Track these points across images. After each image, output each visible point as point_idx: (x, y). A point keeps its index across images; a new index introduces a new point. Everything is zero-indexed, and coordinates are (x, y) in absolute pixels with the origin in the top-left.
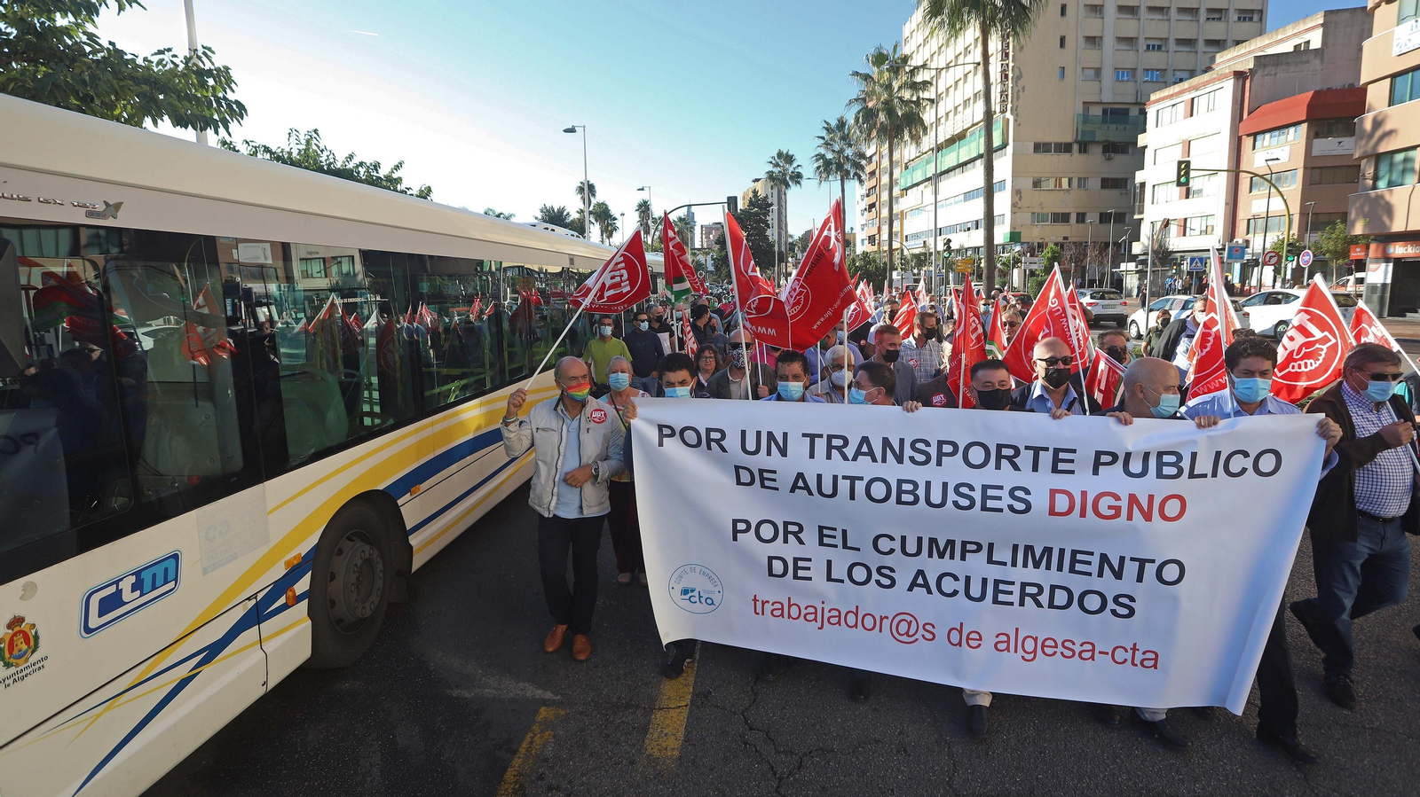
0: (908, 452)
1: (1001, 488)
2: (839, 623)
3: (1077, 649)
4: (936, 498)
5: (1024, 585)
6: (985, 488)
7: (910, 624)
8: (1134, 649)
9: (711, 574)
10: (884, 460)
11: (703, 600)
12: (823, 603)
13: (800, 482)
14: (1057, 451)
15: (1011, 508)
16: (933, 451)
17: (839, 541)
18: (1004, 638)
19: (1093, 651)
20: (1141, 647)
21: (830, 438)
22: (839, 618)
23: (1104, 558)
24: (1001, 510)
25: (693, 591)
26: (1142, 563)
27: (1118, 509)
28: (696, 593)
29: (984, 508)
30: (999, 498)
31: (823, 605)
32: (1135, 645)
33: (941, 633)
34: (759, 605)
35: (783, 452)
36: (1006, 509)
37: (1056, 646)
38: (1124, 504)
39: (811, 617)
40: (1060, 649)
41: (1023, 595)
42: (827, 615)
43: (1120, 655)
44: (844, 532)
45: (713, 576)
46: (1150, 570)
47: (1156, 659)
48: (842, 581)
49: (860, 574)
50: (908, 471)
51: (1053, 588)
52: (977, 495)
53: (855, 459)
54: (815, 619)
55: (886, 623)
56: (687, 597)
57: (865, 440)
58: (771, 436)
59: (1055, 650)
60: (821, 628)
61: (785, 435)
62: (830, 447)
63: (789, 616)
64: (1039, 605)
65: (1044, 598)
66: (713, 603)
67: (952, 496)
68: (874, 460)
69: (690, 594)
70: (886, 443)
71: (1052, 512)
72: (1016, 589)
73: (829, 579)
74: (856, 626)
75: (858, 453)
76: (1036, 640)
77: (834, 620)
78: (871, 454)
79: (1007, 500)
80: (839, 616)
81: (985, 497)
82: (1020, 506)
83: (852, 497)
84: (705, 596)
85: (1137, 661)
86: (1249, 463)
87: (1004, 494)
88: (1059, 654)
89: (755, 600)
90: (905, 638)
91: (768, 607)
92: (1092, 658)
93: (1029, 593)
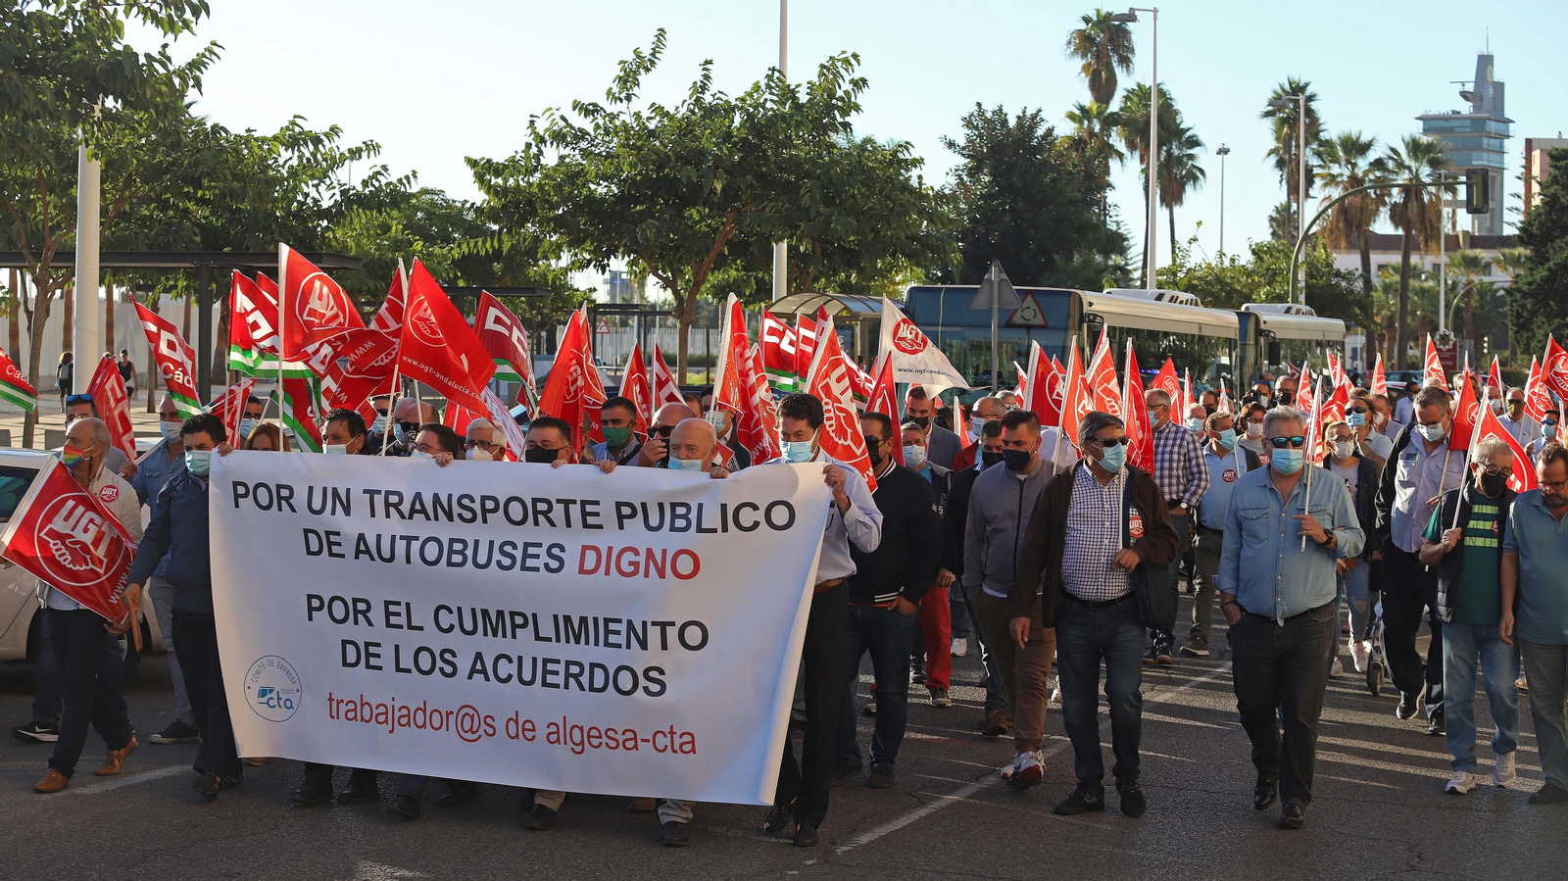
0: (456, 510)
1: (539, 545)
2: (408, 724)
3: (621, 738)
4: (482, 559)
5: (568, 663)
6: (527, 545)
7: (472, 718)
8: (672, 733)
9: (289, 668)
10: (437, 519)
11: (282, 702)
12: (393, 699)
13: (361, 547)
14: (584, 503)
15: (546, 565)
16: (477, 507)
17: (402, 620)
18: (553, 728)
19: (635, 738)
20: (678, 731)
21: (388, 493)
22: (407, 718)
23: (630, 625)
24: (537, 569)
25: (271, 691)
26: (663, 626)
27: (636, 564)
28: (274, 695)
29: (524, 568)
30: (537, 556)
31: (393, 703)
32: (672, 727)
33: (500, 725)
34: (334, 703)
35: (347, 511)
36: (542, 569)
37: (600, 737)
38: (642, 559)
39: (382, 718)
40: (604, 739)
41: (568, 675)
42: (397, 714)
43: (661, 741)
44: (408, 605)
45: (292, 671)
46: (672, 633)
47: (693, 742)
48: (409, 671)
49: (425, 661)
50: (458, 529)
51: (593, 666)
52: (518, 554)
53: (411, 517)
54: (386, 721)
55: (452, 718)
56: (265, 700)
57: (418, 496)
58: (335, 493)
59: (600, 740)
60: (391, 732)
61: (348, 490)
62: (388, 505)
63: (362, 719)
64: (582, 688)
65: (585, 679)
66: (291, 707)
67: (497, 556)
68: (428, 518)
69: (269, 696)
70: (436, 498)
71: (582, 571)
72: (561, 668)
73: (398, 669)
74: (424, 726)
75: (413, 511)
76: (581, 729)
77: (404, 721)
78: (423, 511)
79: (545, 558)
80: (408, 715)
81: (526, 556)
82: (554, 564)
83: (408, 561)
84: (283, 696)
85: (677, 748)
86: (760, 516)
87: (542, 551)
88: (604, 745)
89: (331, 700)
90: (469, 736)
91: (343, 708)
92: (636, 747)
93: (574, 673)
